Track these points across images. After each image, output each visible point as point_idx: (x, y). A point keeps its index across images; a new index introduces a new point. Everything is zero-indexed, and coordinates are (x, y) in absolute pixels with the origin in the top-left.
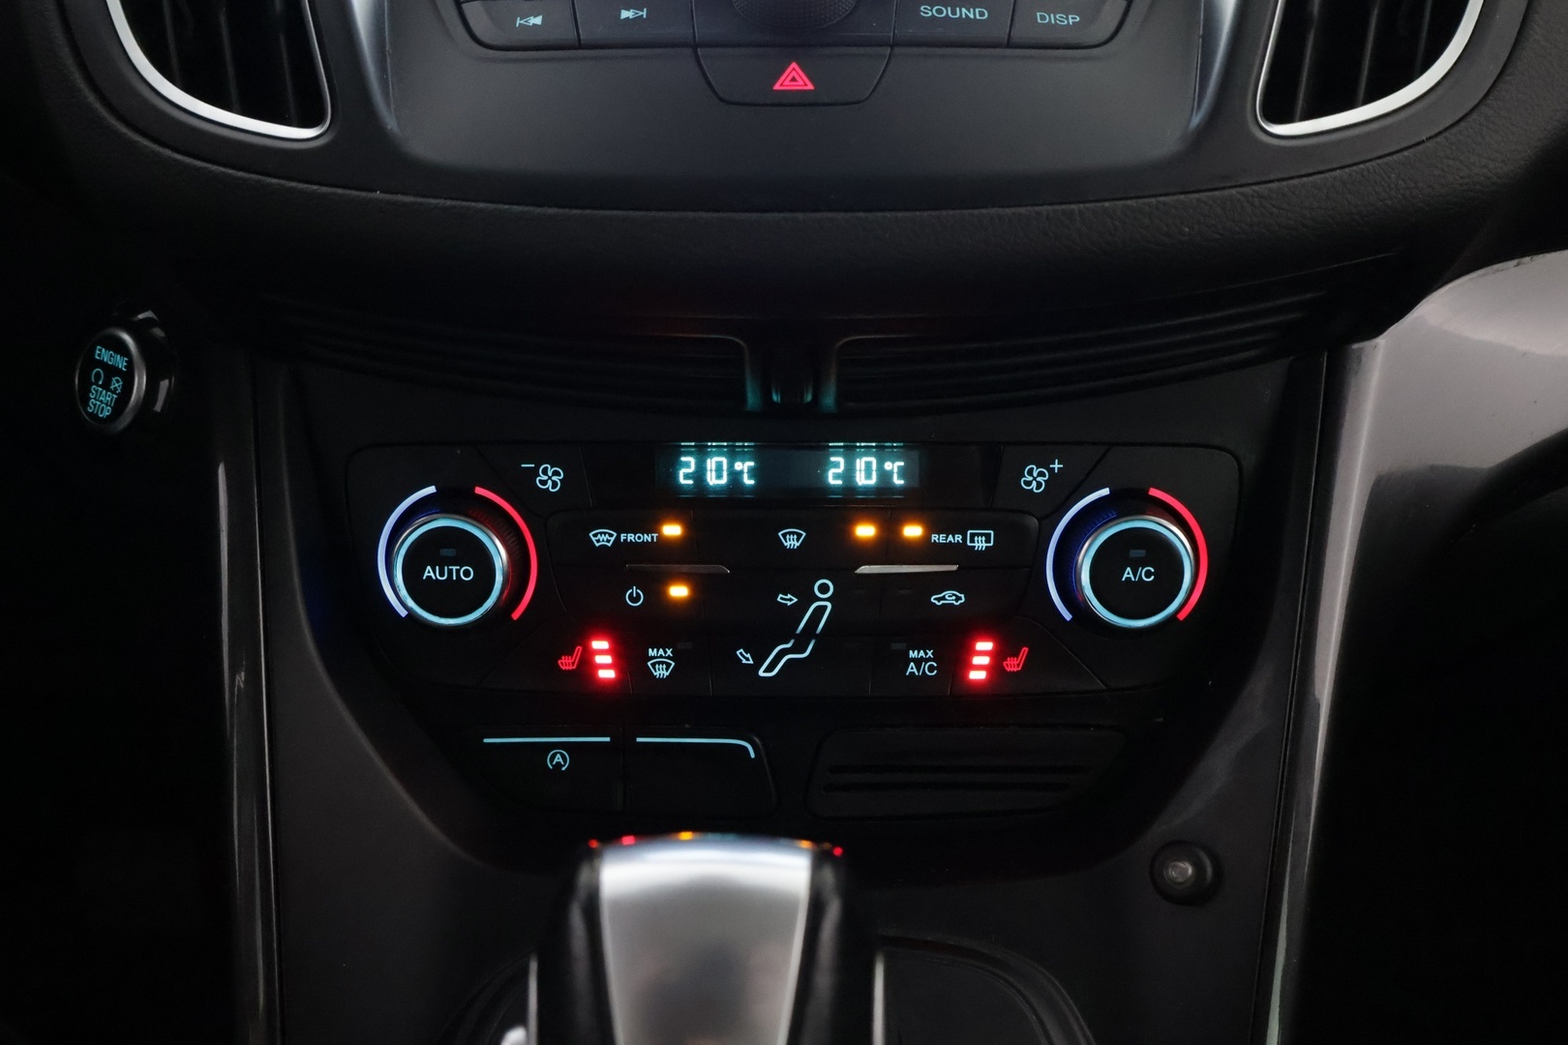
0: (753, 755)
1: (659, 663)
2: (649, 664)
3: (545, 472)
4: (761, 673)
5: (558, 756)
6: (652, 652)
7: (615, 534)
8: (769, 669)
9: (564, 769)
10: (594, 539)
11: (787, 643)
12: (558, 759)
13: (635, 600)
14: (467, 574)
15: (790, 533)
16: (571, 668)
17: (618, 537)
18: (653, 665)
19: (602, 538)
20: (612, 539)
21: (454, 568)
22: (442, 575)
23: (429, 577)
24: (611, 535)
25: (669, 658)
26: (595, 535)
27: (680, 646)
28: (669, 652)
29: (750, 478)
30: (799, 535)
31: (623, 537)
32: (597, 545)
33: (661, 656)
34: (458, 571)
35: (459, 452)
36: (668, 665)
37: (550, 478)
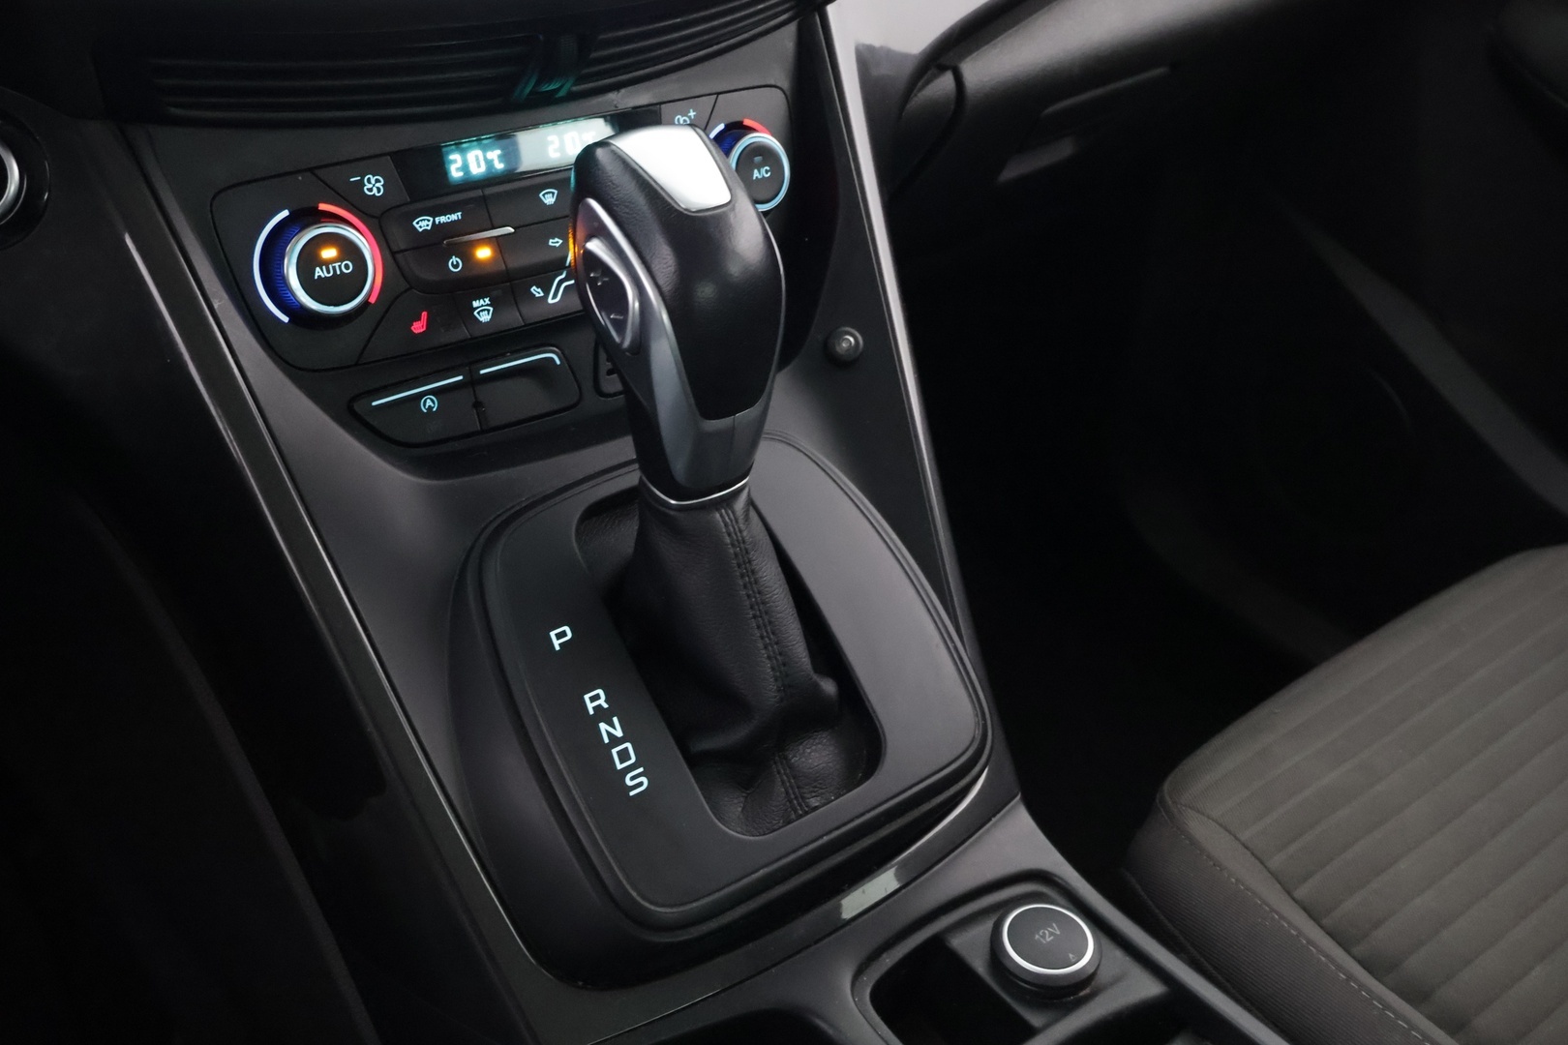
0: (558, 362)
1: (482, 311)
2: (475, 313)
3: (369, 181)
4: (550, 301)
5: (428, 401)
6: (475, 304)
7: (431, 219)
8: (555, 296)
9: (434, 409)
10: (417, 226)
11: (561, 274)
12: (429, 403)
13: (456, 266)
14: (347, 266)
15: (547, 193)
16: (422, 330)
17: (434, 221)
18: (478, 313)
19: (423, 224)
20: (430, 223)
21: (337, 265)
22: (328, 272)
23: (319, 276)
24: (429, 221)
25: (487, 305)
26: (418, 223)
27: (495, 293)
28: (487, 300)
29: (500, 162)
30: (553, 193)
31: (437, 220)
32: (420, 230)
33: (482, 306)
34: (340, 266)
35: (300, 178)
36: (488, 311)
37: (374, 185)
